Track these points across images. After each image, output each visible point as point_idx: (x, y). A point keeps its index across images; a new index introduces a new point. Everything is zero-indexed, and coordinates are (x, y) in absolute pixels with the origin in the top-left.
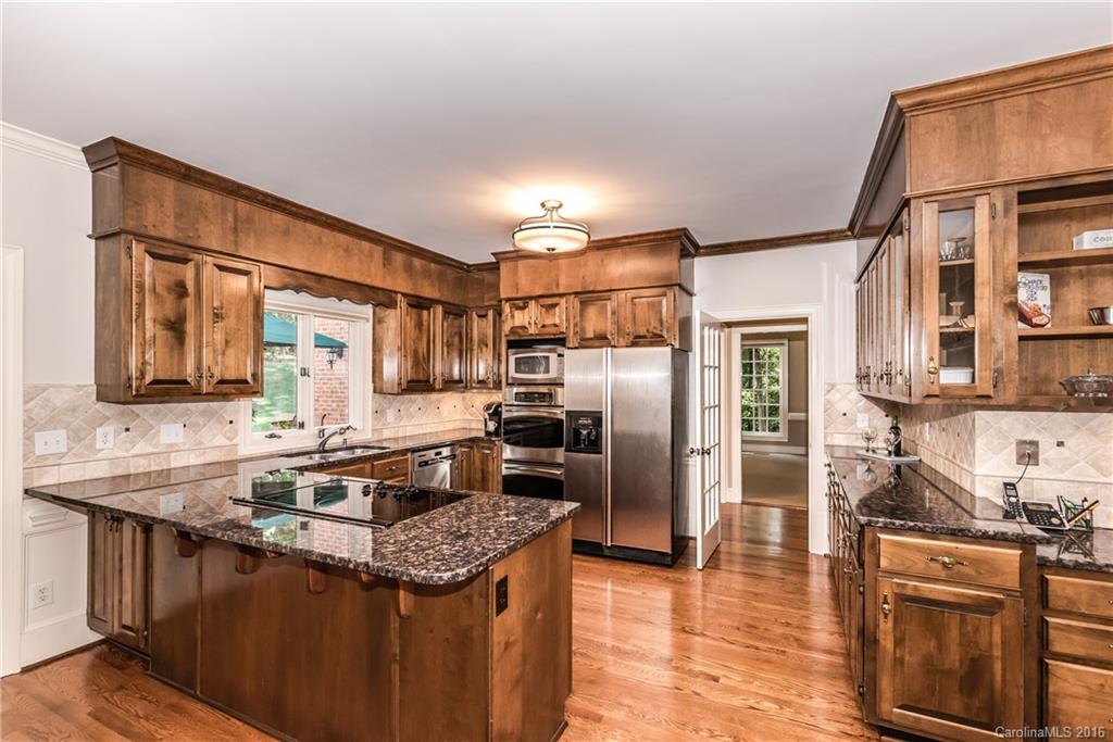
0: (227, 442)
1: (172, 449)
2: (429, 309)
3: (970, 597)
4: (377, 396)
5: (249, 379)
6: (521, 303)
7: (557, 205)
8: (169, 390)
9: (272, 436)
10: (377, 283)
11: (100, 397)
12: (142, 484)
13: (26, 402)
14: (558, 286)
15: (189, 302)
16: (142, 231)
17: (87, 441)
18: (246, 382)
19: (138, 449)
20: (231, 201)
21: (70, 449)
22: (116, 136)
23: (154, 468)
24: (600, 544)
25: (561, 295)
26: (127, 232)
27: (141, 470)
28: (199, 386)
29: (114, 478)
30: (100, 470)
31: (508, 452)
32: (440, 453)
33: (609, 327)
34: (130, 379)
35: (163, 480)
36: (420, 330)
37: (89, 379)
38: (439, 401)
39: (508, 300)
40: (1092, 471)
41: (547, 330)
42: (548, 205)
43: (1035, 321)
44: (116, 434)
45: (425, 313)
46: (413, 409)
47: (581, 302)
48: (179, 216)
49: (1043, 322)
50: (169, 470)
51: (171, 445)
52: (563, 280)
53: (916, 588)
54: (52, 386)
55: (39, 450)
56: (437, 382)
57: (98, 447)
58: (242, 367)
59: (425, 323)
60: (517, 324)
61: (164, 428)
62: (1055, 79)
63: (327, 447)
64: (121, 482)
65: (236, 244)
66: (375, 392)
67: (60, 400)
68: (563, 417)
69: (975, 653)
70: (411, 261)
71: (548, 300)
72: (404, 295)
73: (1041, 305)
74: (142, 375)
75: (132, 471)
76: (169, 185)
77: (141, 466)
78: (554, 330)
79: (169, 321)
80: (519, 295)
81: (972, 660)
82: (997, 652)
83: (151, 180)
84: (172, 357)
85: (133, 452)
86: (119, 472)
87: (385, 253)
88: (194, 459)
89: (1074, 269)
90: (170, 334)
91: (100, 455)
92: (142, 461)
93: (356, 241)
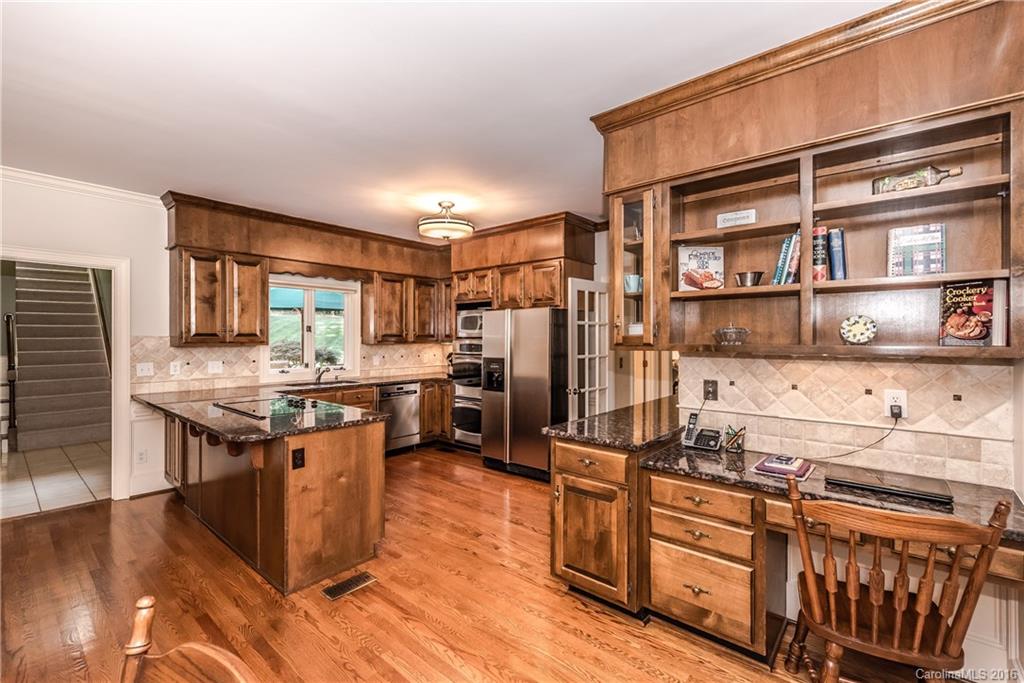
0: (252, 374)
1: (216, 377)
2: (401, 282)
3: (600, 488)
4: (365, 346)
5: (258, 333)
6: (463, 275)
7: (450, 205)
8: (207, 339)
9: (283, 372)
10: (356, 265)
11: (172, 345)
12: (197, 397)
13: (132, 346)
14: (487, 261)
15: (218, 286)
16: (189, 244)
17: (164, 370)
18: (256, 335)
19: (194, 376)
20: (245, 219)
21: (156, 374)
22: (172, 190)
23: (204, 388)
24: (501, 461)
25: (489, 268)
26: (181, 246)
27: (196, 389)
28: (224, 337)
29: (181, 392)
30: (172, 387)
31: (460, 390)
32: (402, 388)
33: (518, 292)
34: (182, 333)
35: (208, 396)
36: (394, 298)
37: (166, 333)
38: (419, 351)
39: (456, 273)
40: (753, 406)
41: (481, 296)
42: (444, 205)
43: (705, 285)
44: (182, 366)
45: (398, 285)
46: (397, 356)
47: (502, 274)
48: (211, 233)
49: (715, 286)
50: (214, 390)
51: (214, 374)
52: (491, 256)
53: (573, 481)
54: (146, 337)
55: (139, 374)
56: (409, 336)
57: (172, 373)
58: (253, 326)
59: (398, 293)
60: (461, 292)
61: (210, 363)
62: (689, 99)
63: (322, 381)
64: (184, 395)
65: (249, 246)
66: (363, 343)
67: (150, 344)
68: (482, 362)
69: (602, 528)
70: (386, 248)
71: (480, 272)
72: (379, 273)
73: (713, 272)
74: (189, 330)
75: (191, 389)
76: (205, 214)
77: (196, 386)
78: (485, 296)
79: (204, 297)
80: (463, 269)
81: (601, 534)
82: (614, 529)
83: (194, 212)
84: (206, 320)
85: (192, 377)
86: (183, 389)
87: (363, 243)
88: (229, 384)
89: (741, 242)
90: (206, 306)
91: (173, 378)
92: (197, 383)
93: (339, 237)
